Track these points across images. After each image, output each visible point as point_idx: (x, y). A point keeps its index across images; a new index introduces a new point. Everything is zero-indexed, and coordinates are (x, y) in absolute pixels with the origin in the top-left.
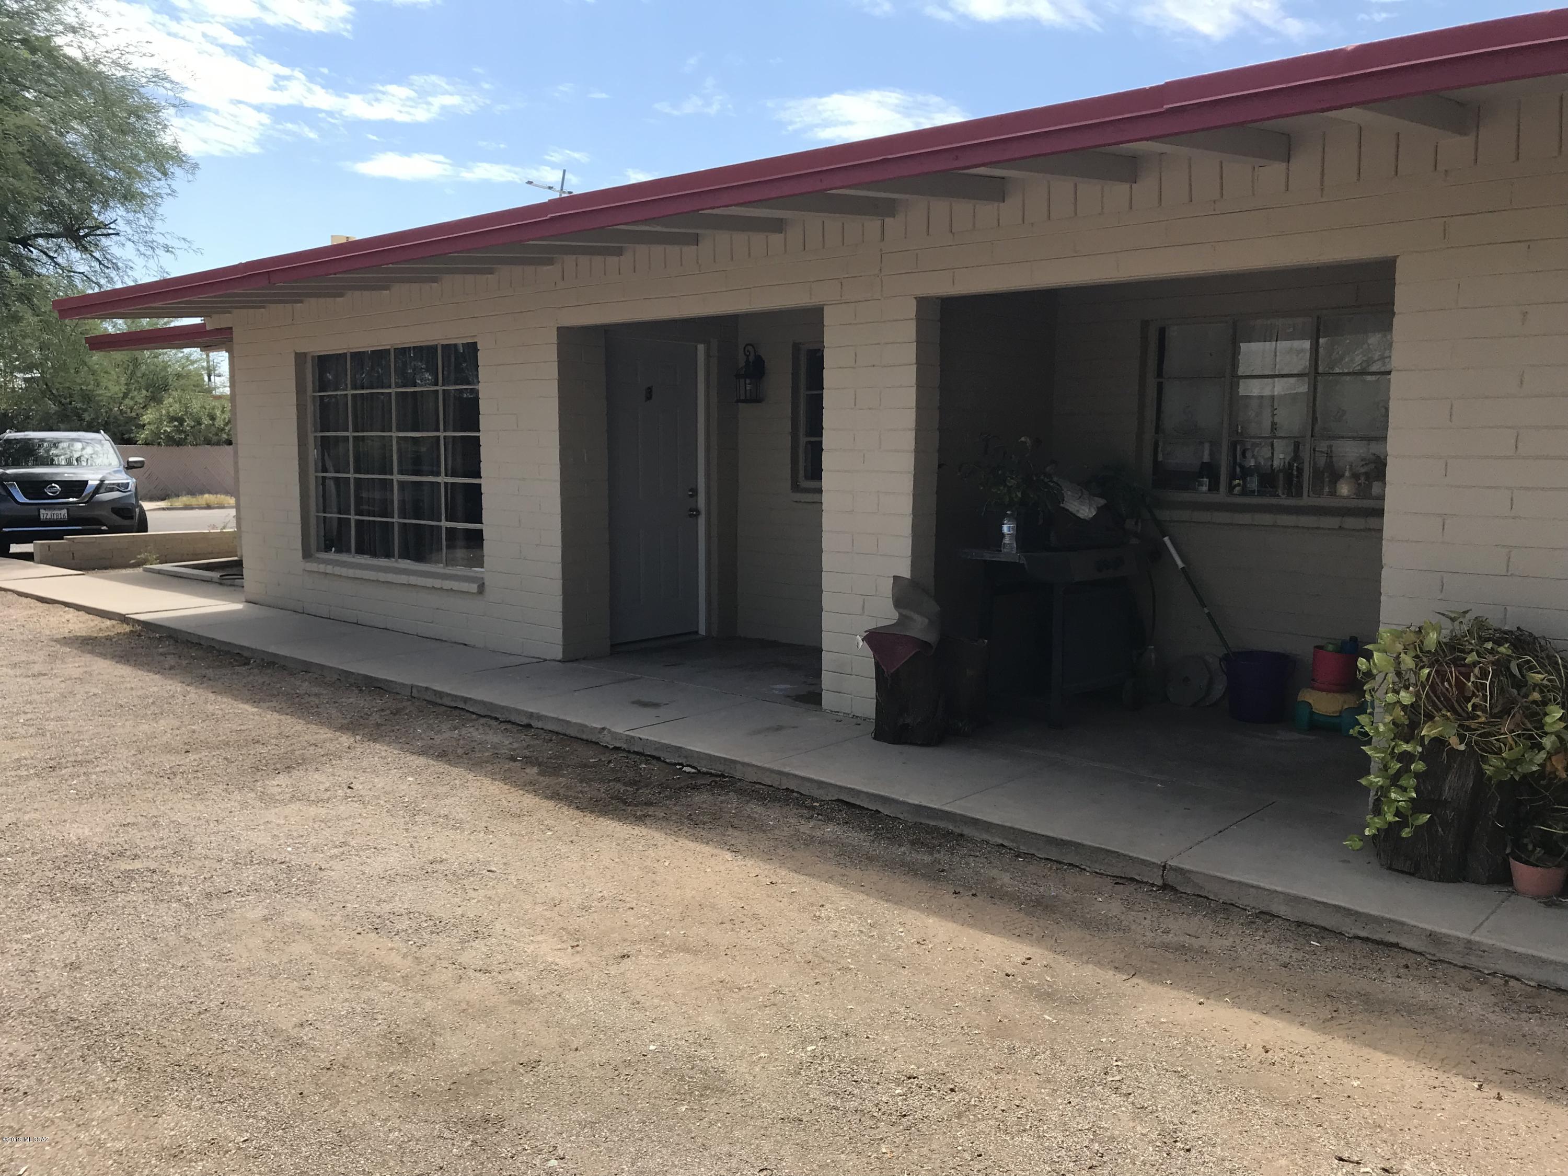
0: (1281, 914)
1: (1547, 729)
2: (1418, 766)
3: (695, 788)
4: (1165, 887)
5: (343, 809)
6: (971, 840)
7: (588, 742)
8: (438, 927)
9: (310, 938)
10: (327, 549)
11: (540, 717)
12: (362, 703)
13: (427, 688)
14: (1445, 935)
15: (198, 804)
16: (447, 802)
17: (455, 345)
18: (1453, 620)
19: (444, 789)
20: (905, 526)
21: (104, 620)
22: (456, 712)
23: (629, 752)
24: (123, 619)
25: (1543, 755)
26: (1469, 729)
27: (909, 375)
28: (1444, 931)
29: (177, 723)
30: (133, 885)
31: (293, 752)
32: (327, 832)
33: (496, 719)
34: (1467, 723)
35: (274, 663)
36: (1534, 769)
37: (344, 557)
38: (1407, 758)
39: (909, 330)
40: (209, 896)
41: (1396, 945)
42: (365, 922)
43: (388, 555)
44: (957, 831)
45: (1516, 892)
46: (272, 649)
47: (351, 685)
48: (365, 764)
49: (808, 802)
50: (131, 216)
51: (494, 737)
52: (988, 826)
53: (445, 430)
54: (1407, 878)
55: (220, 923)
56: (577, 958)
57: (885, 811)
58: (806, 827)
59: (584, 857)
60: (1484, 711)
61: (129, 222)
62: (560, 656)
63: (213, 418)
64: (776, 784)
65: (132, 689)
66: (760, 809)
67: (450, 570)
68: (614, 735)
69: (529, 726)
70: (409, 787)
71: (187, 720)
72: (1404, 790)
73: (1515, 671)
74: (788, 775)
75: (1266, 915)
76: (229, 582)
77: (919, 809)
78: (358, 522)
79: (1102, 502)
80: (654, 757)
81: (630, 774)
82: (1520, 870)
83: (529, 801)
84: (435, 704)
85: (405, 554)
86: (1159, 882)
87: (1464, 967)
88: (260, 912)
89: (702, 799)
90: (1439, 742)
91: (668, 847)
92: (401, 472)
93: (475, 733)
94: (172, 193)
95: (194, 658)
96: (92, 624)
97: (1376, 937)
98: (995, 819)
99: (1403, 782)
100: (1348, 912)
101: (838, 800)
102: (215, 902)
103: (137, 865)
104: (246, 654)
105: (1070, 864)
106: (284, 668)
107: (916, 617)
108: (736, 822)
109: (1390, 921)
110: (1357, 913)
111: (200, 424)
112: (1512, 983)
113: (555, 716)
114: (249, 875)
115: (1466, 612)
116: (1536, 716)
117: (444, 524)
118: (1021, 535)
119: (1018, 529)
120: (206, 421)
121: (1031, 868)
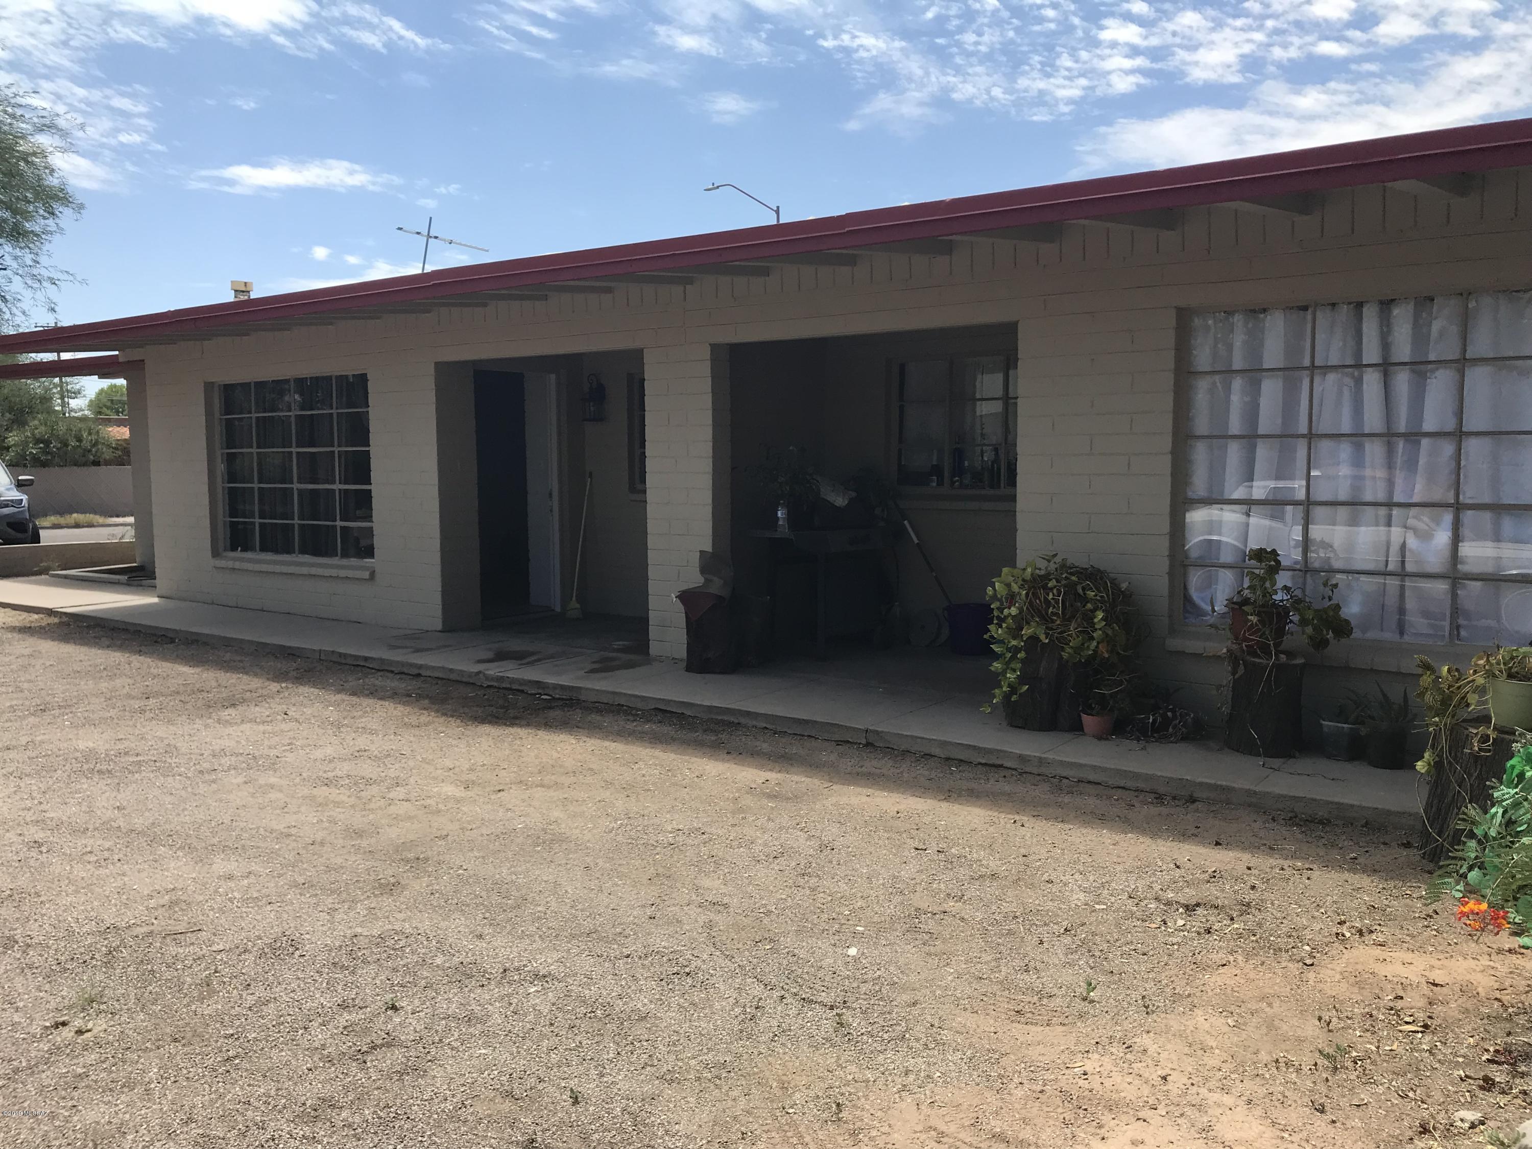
0: (936, 754)
1: (1096, 626)
2: (1021, 655)
3: (550, 708)
4: (868, 744)
5: (284, 726)
6: (745, 726)
7: (467, 683)
8: (369, 782)
9: (281, 791)
10: (233, 549)
11: (427, 667)
12: (279, 665)
13: (333, 652)
14: (1030, 756)
15: (171, 727)
16: (363, 720)
17: (347, 376)
18: (1049, 561)
19: (360, 713)
20: (707, 512)
21: (31, 614)
22: (359, 668)
23: (499, 688)
24: (50, 612)
25: (1094, 643)
26: (1052, 629)
27: (707, 401)
28: (1028, 753)
29: (131, 681)
30: (143, 768)
31: (234, 695)
32: (277, 739)
33: (392, 672)
34: (1050, 625)
35: (197, 641)
36: (1090, 652)
37: (249, 555)
38: (1017, 650)
39: (705, 368)
40: (201, 772)
41: (1001, 766)
42: (317, 781)
43: (289, 551)
44: (736, 721)
45: (1085, 735)
46: (194, 629)
47: (268, 653)
48: (293, 701)
49: (634, 712)
50: (18, 252)
51: (393, 683)
52: (755, 716)
53: (339, 446)
54: (1019, 730)
55: (214, 786)
56: (469, 793)
57: (688, 712)
58: (631, 726)
59: (469, 745)
60: (1058, 616)
61: (16, 258)
62: (440, 627)
63: (80, 440)
64: (611, 702)
65: (81, 661)
66: (599, 718)
67: (345, 562)
68: (487, 678)
69: (419, 675)
70: (331, 713)
71: (139, 679)
72: (1014, 670)
73: (1080, 591)
74: (620, 694)
75: (929, 756)
76: (136, 583)
77: (710, 708)
78: (261, 524)
79: (854, 494)
80: (518, 690)
81: (501, 702)
82: (1086, 719)
83: (425, 718)
84: (340, 664)
85: (304, 550)
86: (864, 741)
87: (1039, 775)
88: (240, 779)
89: (557, 713)
90: (1034, 639)
91: (530, 739)
92: (299, 482)
93: (377, 681)
94: (61, 230)
95: (125, 639)
96: (21, 618)
97: (991, 762)
98: (762, 710)
99: (1012, 665)
100: (974, 748)
101: (656, 709)
102: (206, 775)
103: (139, 758)
104: (171, 635)
105: (809, 736)
106: (206, 644)
107: (715, 579)
108: (580, 724)
109: (998, 750)
110: (979, 748)
111: (66, 445)
112: (1065, 781)
113: (440, 665)
114: (226, 761)
115: (1055, 555)
116: (1089, 618)
117: (339, 523)
118: (790, 517)
119: (789, 514)
120: (73, 443)
121: (784, 740)
